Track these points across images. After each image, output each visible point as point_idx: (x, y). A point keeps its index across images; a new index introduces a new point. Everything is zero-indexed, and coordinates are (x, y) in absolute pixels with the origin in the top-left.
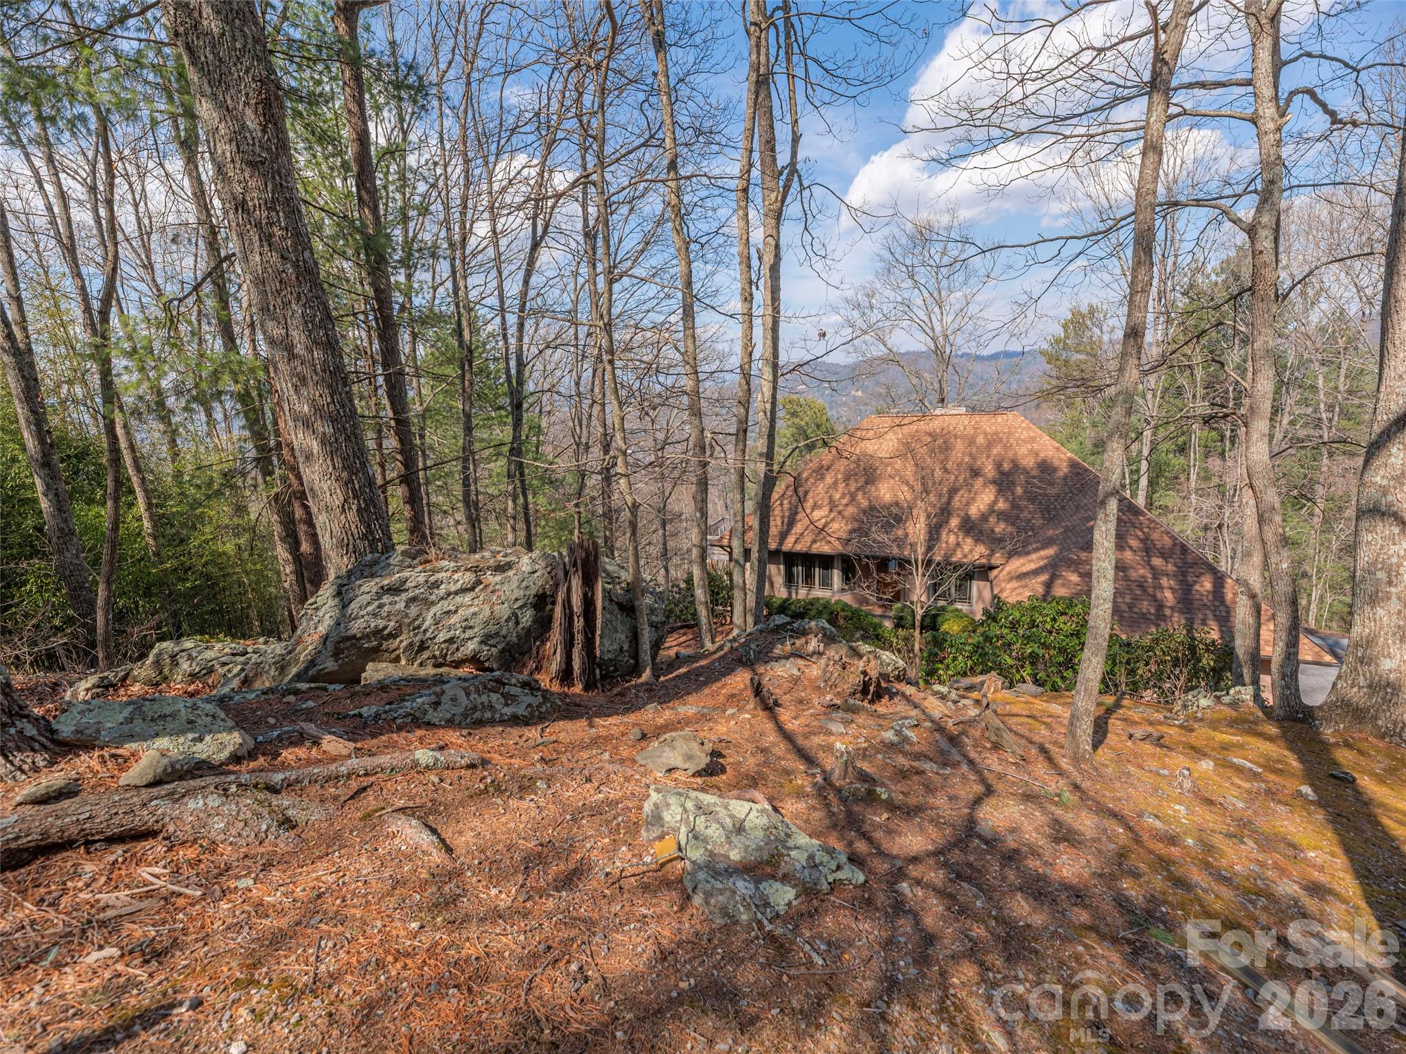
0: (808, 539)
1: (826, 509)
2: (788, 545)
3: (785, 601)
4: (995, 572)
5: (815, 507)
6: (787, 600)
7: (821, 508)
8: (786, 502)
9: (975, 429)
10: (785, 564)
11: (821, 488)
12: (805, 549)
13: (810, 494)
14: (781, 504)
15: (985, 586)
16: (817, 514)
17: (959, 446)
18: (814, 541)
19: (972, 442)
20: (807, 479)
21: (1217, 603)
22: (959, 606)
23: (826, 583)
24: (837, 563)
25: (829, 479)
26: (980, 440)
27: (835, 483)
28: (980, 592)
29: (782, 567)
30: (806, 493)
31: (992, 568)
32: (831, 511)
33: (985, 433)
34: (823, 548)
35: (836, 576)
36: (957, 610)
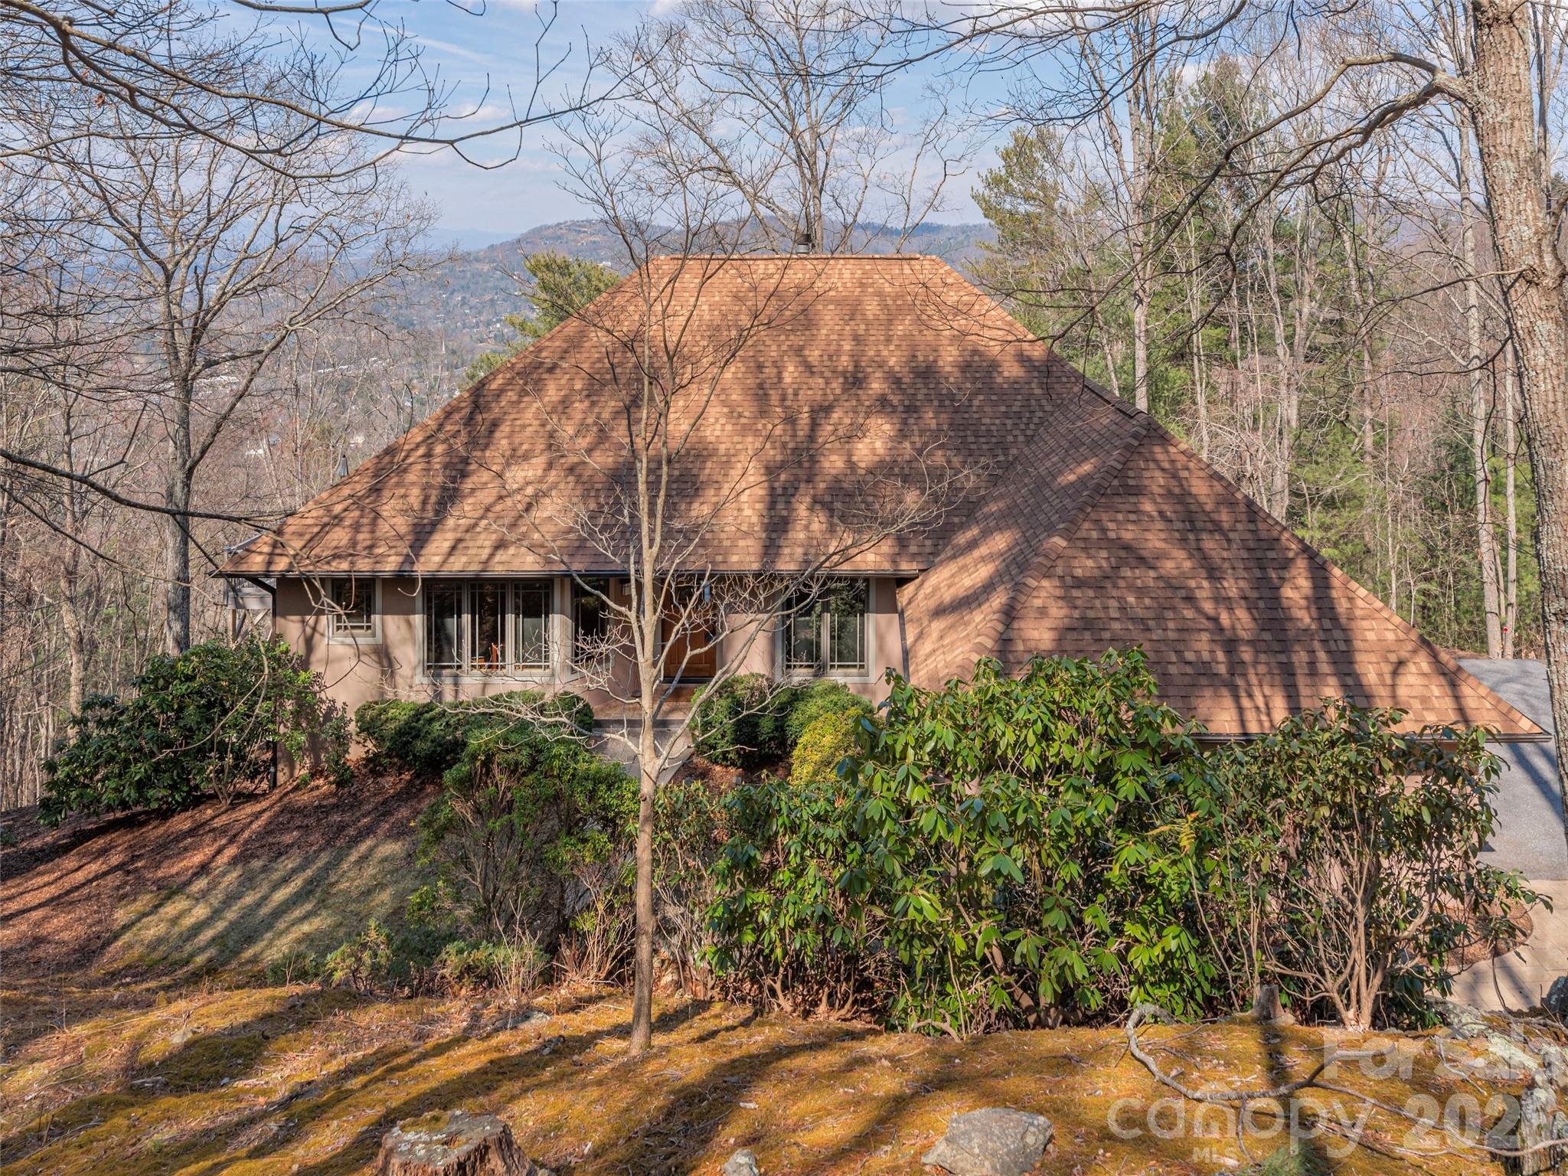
0: (485, 541)
1: (540, 462)
2: (433, 560)
3: (420, 712)
4: (909, 589)
5: (515, 457)
6: (428, 707)
7: (526, 457)
8: (439, 449)
9: (862, 285)
10: (427, 610)
11: (531, 412)
12: (475, 567)
13: (505, 428)
14: (428, 455)
15: (890, 623)
16: (517, 475)
17: (829, 319)
18: (500, 545)
19: (852, 310)
20: (501, 392)
21: (1327, 624)
22: (837, 676)
23: (535, 652)
24: (561, 598)
25: (553, 392)
26: (872, 308)
27: (565, 404)
28: (881, 638)
29: (418, 620)
30: (495, 425)
31: (902, 581)
32: (550, 466)
33: (880, 294)
34: (524, 563)
35: (559, 627)
36: (835, 688)
